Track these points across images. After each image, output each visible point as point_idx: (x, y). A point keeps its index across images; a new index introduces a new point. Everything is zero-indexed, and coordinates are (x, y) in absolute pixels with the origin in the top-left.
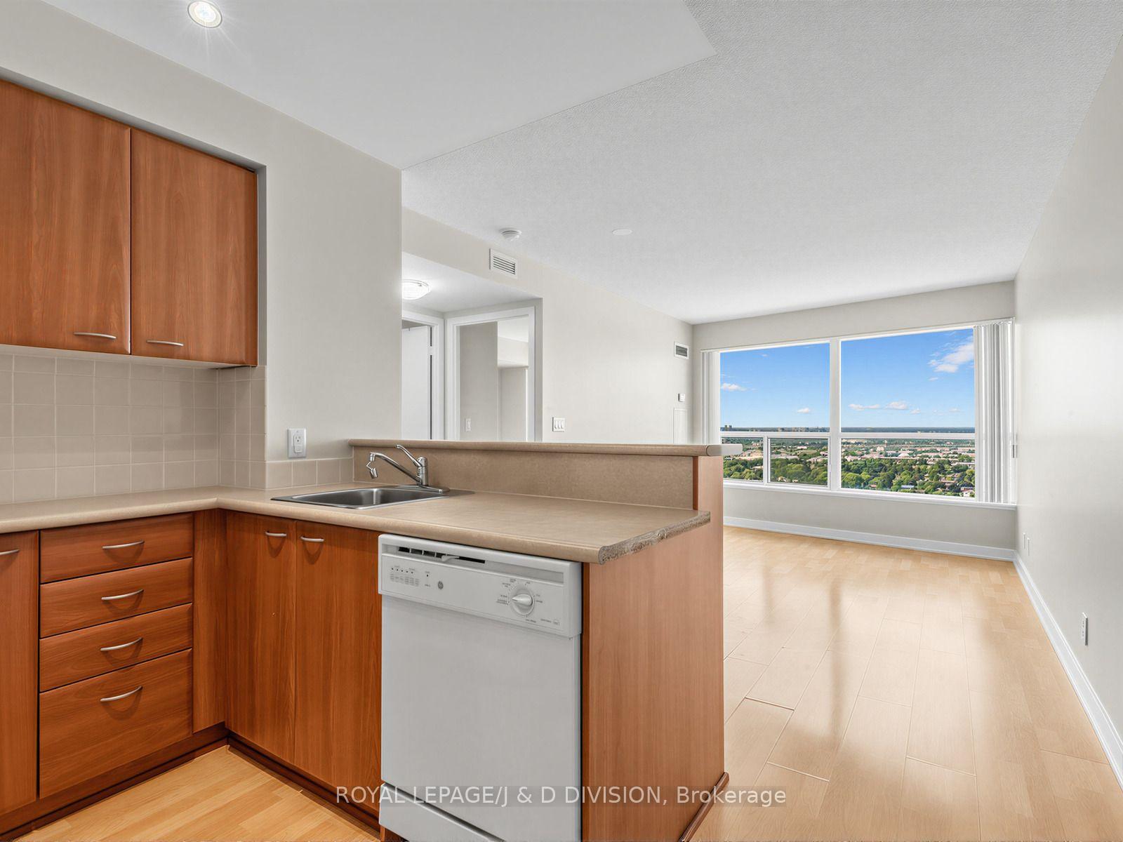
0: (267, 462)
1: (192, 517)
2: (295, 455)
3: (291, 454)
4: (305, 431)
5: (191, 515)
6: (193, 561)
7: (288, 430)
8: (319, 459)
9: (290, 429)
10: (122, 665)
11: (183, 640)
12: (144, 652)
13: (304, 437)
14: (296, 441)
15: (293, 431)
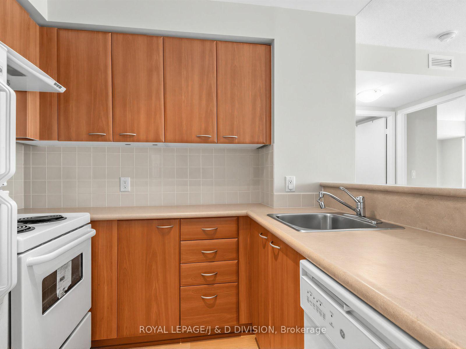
0: (275, 193)
1: (238, 219)
2: (289, 191)
3: (287, 190)
4: (295, 177)
5: (237, 217)
6: (238, 240)
7: (285, 177)
8: (302, 193)
9: (286, 177)
10: (209, 283)
11: (234, 278)
12: (219, 278)
13: (294, 181)
14: (289, 182)
15: (288, 178)
